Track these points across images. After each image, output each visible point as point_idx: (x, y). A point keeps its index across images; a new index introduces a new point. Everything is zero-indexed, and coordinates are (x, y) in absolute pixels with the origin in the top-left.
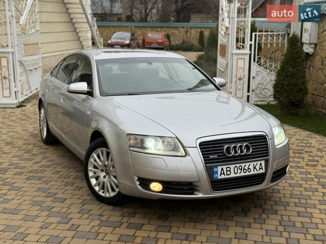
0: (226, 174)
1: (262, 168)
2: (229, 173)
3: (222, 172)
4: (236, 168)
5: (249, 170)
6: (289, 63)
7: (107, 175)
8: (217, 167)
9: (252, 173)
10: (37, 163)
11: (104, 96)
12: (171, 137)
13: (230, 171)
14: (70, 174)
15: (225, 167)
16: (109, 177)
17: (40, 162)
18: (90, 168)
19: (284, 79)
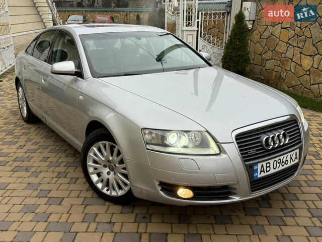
0: (265, 171)
1: (297, 158)
2: (268, 169)
3: (262, 170)
4: (275, 162)
5: (287, 162)
6: (236, 37)
7: (112, 171)
8: (256, 164)
9: (289, 165)
10: (21, 147)
11: (98, 78)
12: (199, 131)
13: (269, 167)
14: (60, 161)
15: (264, 164)
16: (115, 174)
17: (24, 145)
18: (90, 163)
19: (232, 52)
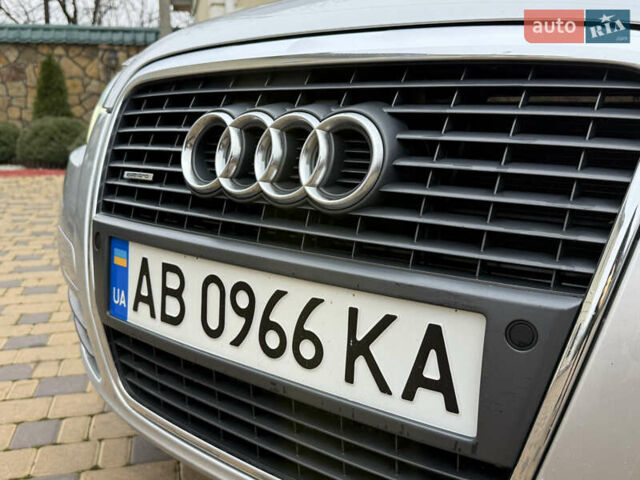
0: (157, 308)
3: (144, 292)
5: (308, 350)
9: (327, 380)
